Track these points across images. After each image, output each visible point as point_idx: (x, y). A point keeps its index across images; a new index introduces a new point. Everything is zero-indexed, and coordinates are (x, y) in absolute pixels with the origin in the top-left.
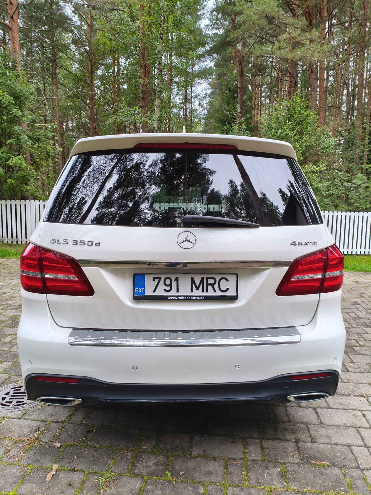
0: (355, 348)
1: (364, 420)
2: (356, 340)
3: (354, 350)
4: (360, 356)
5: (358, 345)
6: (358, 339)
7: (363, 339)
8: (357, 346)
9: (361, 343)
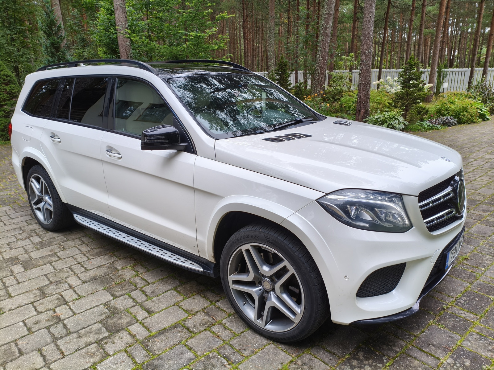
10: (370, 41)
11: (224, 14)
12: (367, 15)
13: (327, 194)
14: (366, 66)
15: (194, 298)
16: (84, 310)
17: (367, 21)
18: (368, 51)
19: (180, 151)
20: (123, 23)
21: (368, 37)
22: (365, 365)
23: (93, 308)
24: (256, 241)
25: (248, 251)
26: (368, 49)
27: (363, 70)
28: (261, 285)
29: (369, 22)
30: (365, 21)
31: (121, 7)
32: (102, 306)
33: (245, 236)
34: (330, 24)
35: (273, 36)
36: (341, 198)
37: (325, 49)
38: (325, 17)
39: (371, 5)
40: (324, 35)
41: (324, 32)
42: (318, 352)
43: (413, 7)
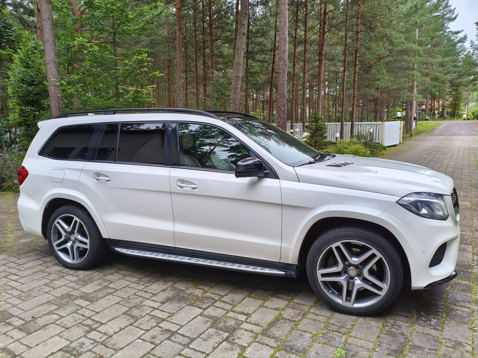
0: (57, 307)
1: (18, 268)
2: (62, 317)
3: (56, 305)
4: (45, 301)
5: (56, 312)
6: (62, 319)
7: (57, 323)
8: (55, 310)
9: (55, 316)
10: (285, 100)
11: (156, 73)
12: (281, 79)
13: (402, 197)
14: (282, 120)
15: (272, 300)
16: (187, 322)
17: (282, 84)
18: (284, 107)
19: (260, 178)
20: (56, 77)
21: (283, 97)
22: (431, 319)
23: (192, 320)
24: (346, 239)
25: (338, 248)
26: (284, 106)
27: (281, 123)
28: (347, 273)
29: (283, 85)
30: (280, 84)
31: (54, 61)
32: (199, 317)
33: (336, 236)
34: (239, 85)
35: (182, 93)
36: (412, 199)
37: (236, 106)
38: (235, 79)
39: (284, 72)
40: (235, 95)
41: (235, 92)
42: (395, 317)
43: (294, 74)
